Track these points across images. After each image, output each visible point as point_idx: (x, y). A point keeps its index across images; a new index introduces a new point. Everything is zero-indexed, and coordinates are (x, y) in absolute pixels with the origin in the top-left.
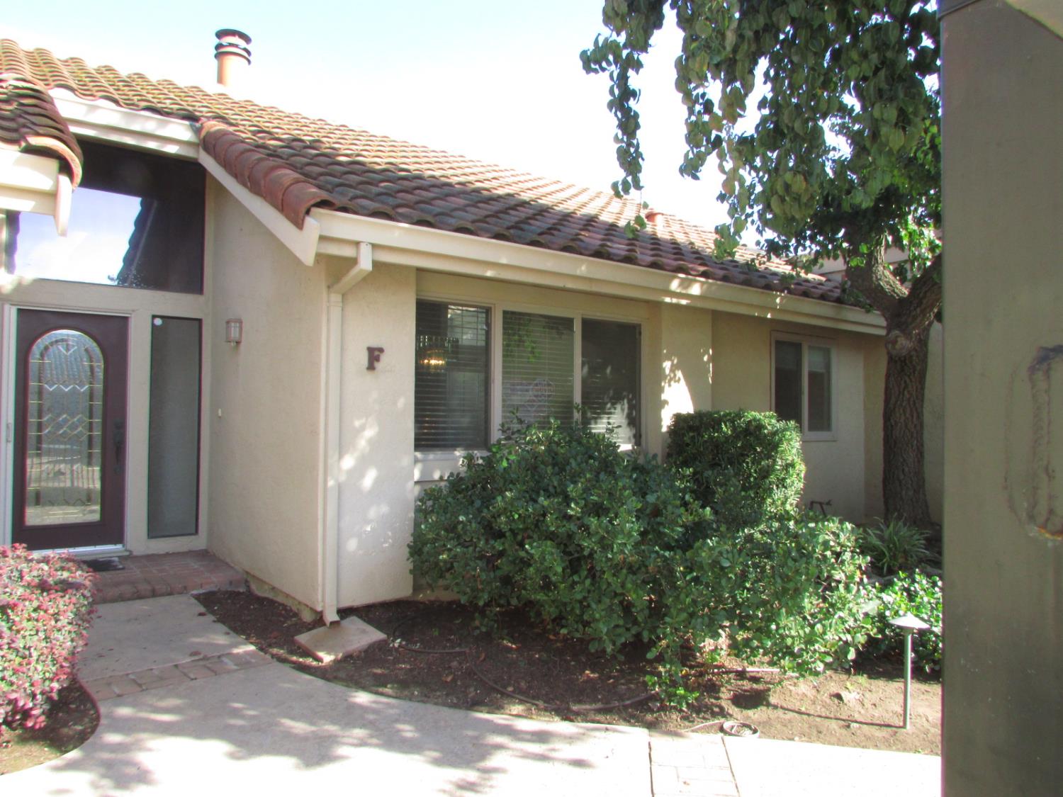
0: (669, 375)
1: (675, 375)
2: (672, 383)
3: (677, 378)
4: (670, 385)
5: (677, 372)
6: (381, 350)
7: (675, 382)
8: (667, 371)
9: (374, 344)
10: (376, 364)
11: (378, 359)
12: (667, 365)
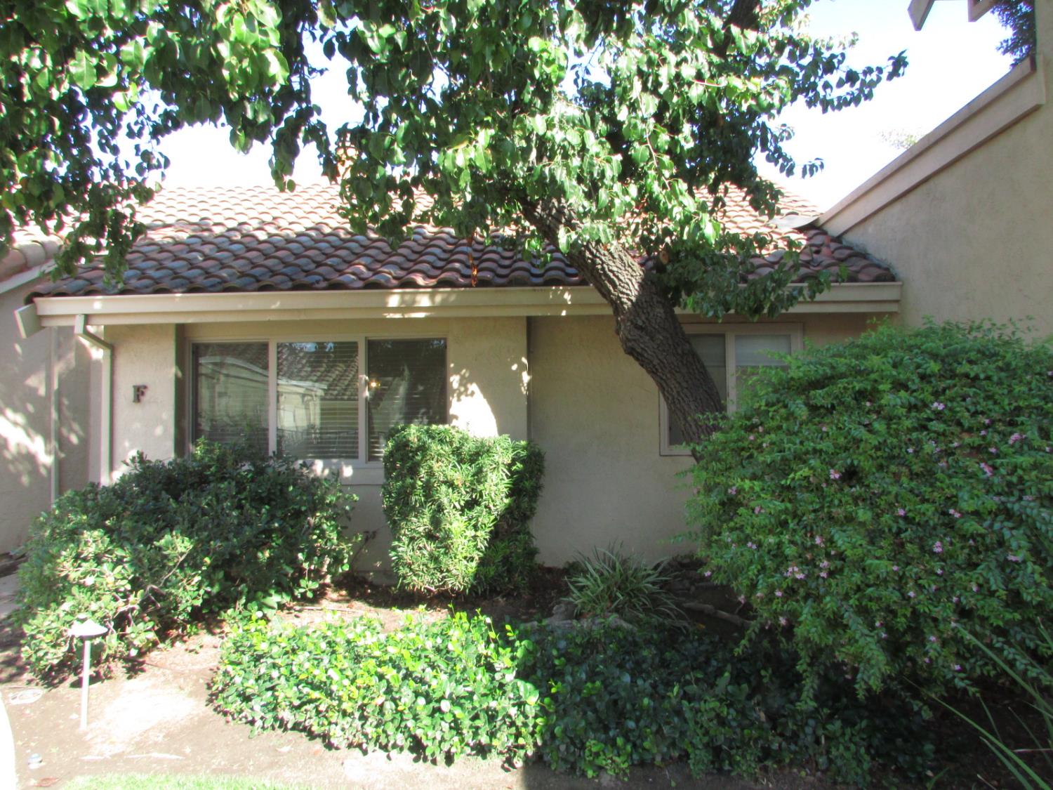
0: (458, 389)
1: (466, 389)
2: (463, 397)
3: (469, 392)
4: (459, 400)
5: (469, 386)
6: (145, 387)
7: (467, 395)
8: (455, 385)
9: (139, 382)
10: (141, 398)
11: (143, 393)
12: (455, 380)
